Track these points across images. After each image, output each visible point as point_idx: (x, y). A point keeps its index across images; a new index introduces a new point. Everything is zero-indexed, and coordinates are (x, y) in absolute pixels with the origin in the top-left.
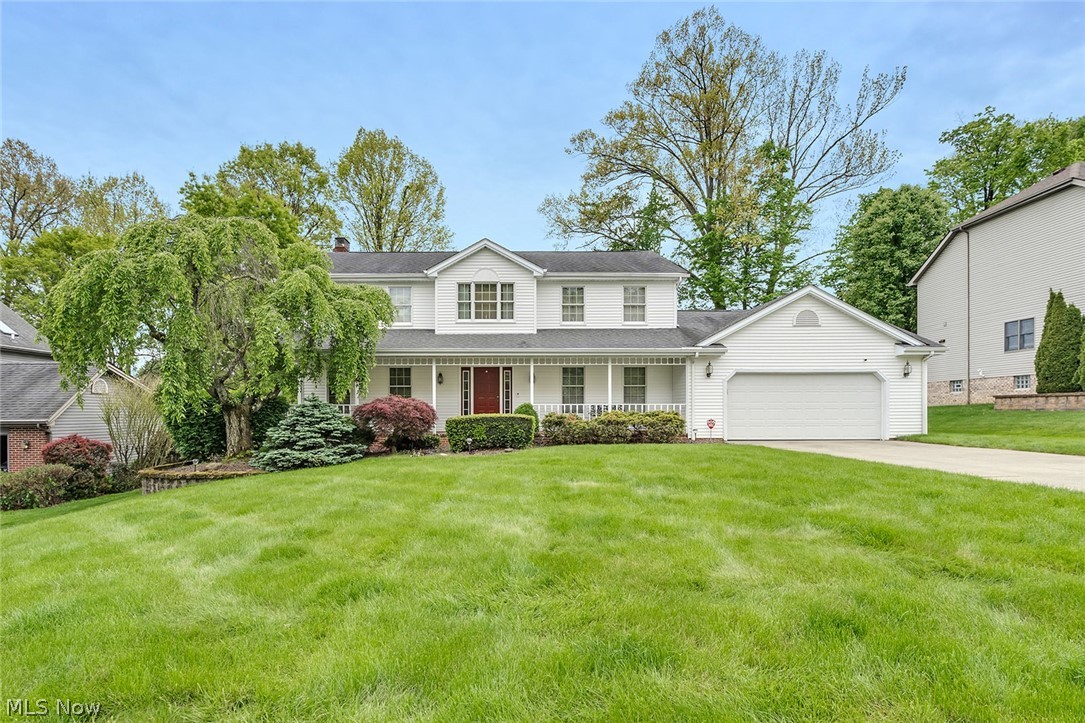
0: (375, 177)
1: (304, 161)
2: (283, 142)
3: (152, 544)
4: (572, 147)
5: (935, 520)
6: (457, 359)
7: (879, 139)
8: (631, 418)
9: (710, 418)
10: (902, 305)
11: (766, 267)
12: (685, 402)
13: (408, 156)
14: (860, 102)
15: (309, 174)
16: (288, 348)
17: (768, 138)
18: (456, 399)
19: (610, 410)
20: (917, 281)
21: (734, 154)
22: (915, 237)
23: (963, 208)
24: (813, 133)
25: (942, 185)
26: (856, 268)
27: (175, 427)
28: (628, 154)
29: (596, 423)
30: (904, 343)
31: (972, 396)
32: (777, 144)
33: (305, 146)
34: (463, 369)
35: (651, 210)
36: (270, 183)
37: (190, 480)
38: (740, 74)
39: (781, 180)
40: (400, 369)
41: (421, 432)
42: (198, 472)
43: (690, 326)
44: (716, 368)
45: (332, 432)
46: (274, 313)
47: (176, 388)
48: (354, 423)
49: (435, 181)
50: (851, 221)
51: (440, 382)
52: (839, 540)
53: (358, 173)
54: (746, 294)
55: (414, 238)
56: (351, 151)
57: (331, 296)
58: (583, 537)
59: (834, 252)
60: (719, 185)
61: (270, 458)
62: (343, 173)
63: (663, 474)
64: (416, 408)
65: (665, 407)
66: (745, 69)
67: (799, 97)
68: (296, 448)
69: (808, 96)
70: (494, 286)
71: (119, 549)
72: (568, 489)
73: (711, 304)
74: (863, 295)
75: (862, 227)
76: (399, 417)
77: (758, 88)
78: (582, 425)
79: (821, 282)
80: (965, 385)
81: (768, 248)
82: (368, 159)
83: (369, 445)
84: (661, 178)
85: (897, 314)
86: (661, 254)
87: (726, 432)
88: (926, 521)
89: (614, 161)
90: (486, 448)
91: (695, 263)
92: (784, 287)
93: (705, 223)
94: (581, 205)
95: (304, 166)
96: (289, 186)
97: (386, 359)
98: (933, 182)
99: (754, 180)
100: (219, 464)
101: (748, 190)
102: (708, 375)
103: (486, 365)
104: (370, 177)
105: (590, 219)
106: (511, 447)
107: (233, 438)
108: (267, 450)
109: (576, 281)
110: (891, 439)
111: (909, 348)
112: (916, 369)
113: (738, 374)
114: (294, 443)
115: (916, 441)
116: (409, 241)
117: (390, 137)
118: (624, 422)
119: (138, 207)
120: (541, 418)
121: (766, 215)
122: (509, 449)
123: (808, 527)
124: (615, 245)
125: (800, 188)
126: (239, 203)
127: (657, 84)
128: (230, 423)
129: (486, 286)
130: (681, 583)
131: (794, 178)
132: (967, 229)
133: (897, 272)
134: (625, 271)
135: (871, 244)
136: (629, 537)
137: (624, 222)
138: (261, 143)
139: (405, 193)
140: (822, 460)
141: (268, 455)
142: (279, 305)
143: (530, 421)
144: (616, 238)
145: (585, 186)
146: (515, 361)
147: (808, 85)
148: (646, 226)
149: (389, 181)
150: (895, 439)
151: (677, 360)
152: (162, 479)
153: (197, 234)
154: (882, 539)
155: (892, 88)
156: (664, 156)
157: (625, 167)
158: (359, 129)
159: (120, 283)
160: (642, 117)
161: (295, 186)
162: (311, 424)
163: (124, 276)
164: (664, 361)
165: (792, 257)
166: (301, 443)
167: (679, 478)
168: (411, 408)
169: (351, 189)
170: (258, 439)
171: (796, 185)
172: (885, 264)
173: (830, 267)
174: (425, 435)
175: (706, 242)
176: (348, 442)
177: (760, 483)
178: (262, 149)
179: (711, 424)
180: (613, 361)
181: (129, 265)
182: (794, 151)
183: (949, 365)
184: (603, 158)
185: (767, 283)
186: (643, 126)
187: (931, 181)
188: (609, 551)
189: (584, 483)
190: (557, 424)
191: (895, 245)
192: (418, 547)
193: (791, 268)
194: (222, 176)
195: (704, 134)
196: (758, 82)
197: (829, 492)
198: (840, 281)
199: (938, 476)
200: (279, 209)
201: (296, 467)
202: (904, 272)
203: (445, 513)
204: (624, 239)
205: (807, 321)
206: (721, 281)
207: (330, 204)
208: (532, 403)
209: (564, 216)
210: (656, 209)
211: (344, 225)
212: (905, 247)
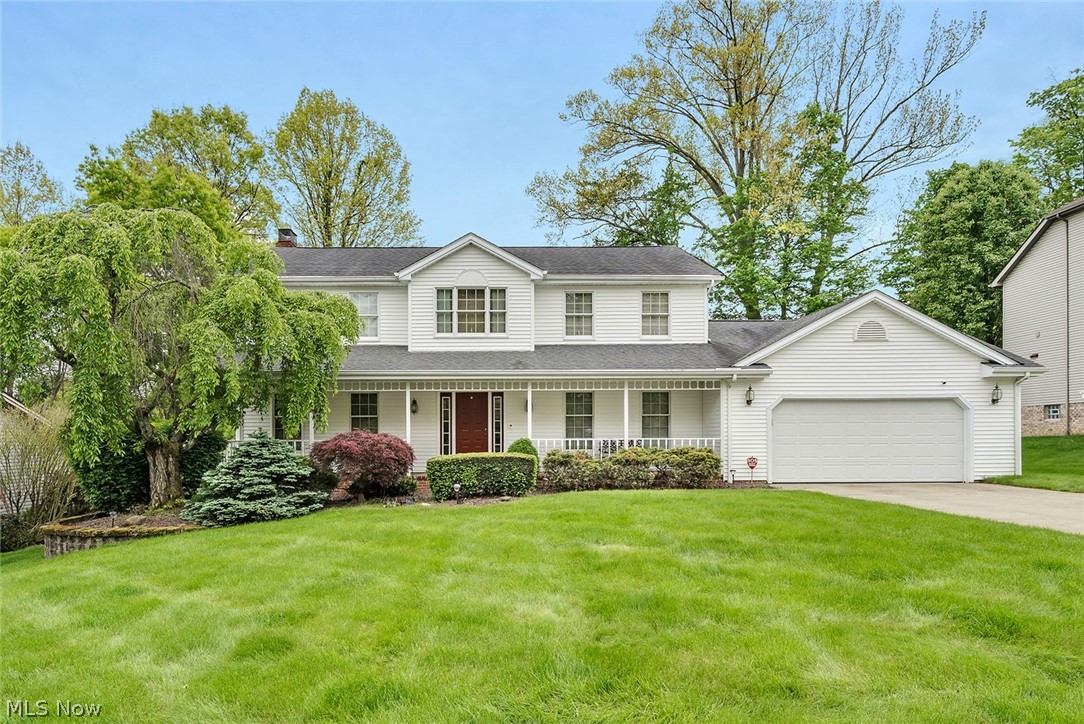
0: (322, 150)
1: (233, 129)
2: (206, 105)
3: (89, 632)
4: (568, 112)
5: (1066, 602)
6: (437, 384)
7: (951, 102)
8: (654, 456)
9: (750, 455)
10: (983, 310)
11: (811, 262)
12: (719, 435)
13: (363, 124)
14: (928, 56)
15: (239, 146)
16: (231, 374)
17: (813, 100)
18: (434, 434)
19: (626, 446)
20: (1002, 280)
21: (770, 121)
22: (1000, 225)
23: (1057, 187)
24: (869, 94)
25: (1031, 158)
26: (926, 264)
27: (84, 470)
28: (637, 122)
29: (610, 463)
30: (992, 362)
31: (1073, 424)
32: (823, 108)
33: (234, 110)
34: (442, 394)
35: (667, 190)
36: (190, 156)
37: (107, 538)
38: (778, 21)
39: (829, 153)
40: (364, 395)
41: (396, 476)
42: (117, 528)
43: (724, 340)
44: (759, 394)
45: (285, 476)
46: (213, 330)
47: (90, 425)
48: (311, 464)
49: (397, 155)
50: (917, 205)
51: (414, 412)
52: (954, 630)
53: (300, 144)
54: (786, 295)
55: (371, 226)
56: (293, 117)
57: (281, 305)
58: (634, 625)
59: (894, 242)
60: (751, 159)
61: (209, 510)
62: (282, 144)
63: (711, 535)
64: (389, 446)
65: (694, 442)
66: (784, 14)
67: (852, 49)
68: (241, 496)
69: (863, 47)
70: (481, 292)
71: (50, 639)
72: (596, 555)
73: (741, 308)
74: (935, 299)
75: (933, 213)
76: (369, 456)
77: (800, 38)
78: (593, 465)
79: (880, 279)
80: (1063, 411)
81: (812, 238)
82: (313, 127)
83: (329, 492)
84: (678, 151)
85: (978, 322)
86: (680, 246)
87: (770, 474)
88: (1056, 603)
89: (620, 129)
90: (477, 495)
91: (722, 257)
92: (833, 287)
93: (735, 206)
94: (580, 184)
95: (233, 136)
96: (214, 161)
97: (348, 384)
98: (1020, 155)
99: (795, 153)
100: (142, 517)
101: (788, 165)
102: (749, 402)
103: (473, 390)
104: (316, 150)
105: (591, 202)
106: (508, 494)
107: (158, 484)
108: (203, 499)
109: (582, 285)
110: (976, 481)
111: (998, 369)
112: (1006, 393)
113: (785, 401)
114: (238, 490)
115: (1008, 484)
116: (365, 229)
117: (341, 98)
118: (645, 463)
119: (22, 186)
120: (542, 456)
121: (810, 196)
122: (507, 498)
123: (911, 611)
124: (622, 234)
125: (853, 163)
126: (154, 183)
127: (674, 34)
128: (155, 465)
129: (471, 292)
130: (773, 690)
131: (845, 150)
132: (1065, 216)
133: (977, 269)
134: (644, 273)
135: (944, 235)
136: (690, 624)
137: (633, 205)
138: (179, 106)
139: (360, 169)
140: (900, 513)
141: (207, 505)
142: (220, 318)
143: (531, 462)
144: (623, 225)
145: (584, 161)
146: (508, 385)
147: (863, 35)
148: (660, 210)
149: (339, 154)
150: (981, 481)
151: (710, 384)
152: (71, 537)
153: (117, 231)
154: (1005, 629)
155: (968, 38)
156: (682, 123)
157: (633, 137)
158: (302, 89)
159: (21, 294)
160: (656, 75)
161: (222, 161)
162: (258, 466)
163: (26, 286)
164: (694, 384)
165: (843, 249)
166: (246, 491)
167: (733, 541)
168: (383, 446)
169: (292, 164)
170: (190, 484)
171: (848, 160)
172: (963, 262)
173: (891, 262)
174: (400, 480)
175: (736, 231)
176: (304, 489)
177: (837, 549)
178: (179, 114)
179: (752, 463)
180: (631, 385)
181: (32, 271)
182: (845, 117)
183: (1045, 387)
184: (606, 125)
185: (812, 283)
186: (656, 87)
187: (1016, 153)
188: (671, 644)
189: (614, 547)
190: (561, 464)
191: (974, 236)
192: (431, 638)
193: (841, 263)
194: (129, 147)
195: (733, 96)
196: (801, 31)
197: (924, 562)
198: (903, 279)
199: (1055, 538)
200: (204, 191)
201: (241, 521)
202: (985, 269)
203: (451, 588)
204: (633, 227)
205: (871, 334)
206: (755, 279)
207: (266, 183)
208: (530, 438)
209: (559, 198)
210: (673, 189)
211: (283, 209)
212: (986, 239)
